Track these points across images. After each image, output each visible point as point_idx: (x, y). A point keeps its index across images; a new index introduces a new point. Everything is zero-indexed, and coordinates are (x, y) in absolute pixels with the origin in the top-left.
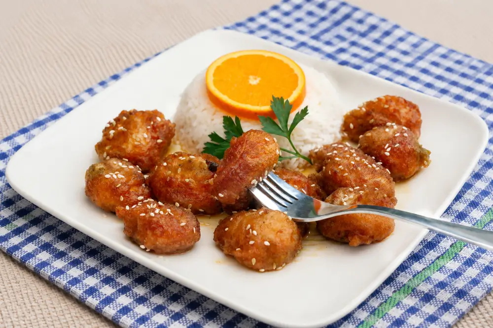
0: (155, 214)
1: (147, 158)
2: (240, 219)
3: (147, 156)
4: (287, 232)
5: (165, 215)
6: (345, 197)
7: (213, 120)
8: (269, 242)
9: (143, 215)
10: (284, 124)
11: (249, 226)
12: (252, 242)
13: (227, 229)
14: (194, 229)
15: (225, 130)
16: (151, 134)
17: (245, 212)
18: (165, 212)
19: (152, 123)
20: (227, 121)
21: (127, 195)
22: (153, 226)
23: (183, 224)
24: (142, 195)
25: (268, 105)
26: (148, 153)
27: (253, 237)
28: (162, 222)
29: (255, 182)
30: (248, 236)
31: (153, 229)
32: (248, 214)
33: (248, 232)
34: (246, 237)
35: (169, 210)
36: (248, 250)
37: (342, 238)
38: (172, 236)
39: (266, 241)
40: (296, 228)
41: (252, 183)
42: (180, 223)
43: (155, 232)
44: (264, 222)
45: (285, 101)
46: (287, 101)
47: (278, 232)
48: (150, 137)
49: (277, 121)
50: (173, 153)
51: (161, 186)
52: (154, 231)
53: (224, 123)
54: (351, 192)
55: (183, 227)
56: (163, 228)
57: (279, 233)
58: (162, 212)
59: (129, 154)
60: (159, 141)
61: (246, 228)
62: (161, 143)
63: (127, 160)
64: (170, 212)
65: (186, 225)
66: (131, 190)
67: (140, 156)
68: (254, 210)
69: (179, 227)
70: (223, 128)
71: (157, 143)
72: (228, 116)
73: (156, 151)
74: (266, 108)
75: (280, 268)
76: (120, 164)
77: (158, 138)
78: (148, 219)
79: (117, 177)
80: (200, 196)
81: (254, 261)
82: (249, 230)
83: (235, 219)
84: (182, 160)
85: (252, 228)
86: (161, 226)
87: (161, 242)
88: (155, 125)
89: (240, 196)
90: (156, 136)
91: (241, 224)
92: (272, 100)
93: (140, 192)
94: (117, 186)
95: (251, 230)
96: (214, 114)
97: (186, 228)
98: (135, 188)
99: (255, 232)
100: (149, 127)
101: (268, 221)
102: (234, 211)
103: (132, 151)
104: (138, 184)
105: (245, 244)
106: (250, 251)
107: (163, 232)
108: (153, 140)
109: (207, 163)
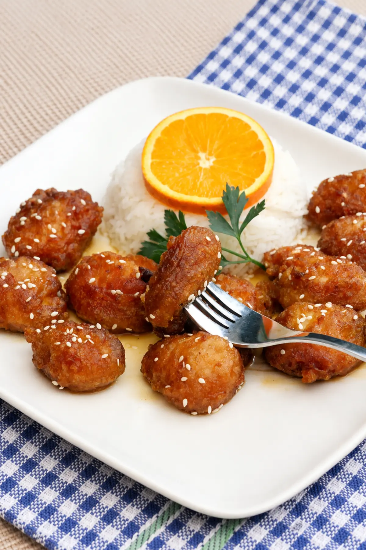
0: (72, 343)
1: (64, 254)
2: (172, 347)
3: (65, 251)
4: (227, 365)
5: (84, 344)
6: (302, 317)
7: (152, 214)
8: (205, 379)
9: (58, 343)
10: (234, 222)
11: (182, 358)
12: (184, 379)
13: (156, 359)
14: (118, 360)
15: (167, 227)
16: (71, 222)
17: (178, 336)
18: (84, 339)
19: (74, 208)
20: (169, 216)
21: (38, 311)
22: (69, 359)
23: (105, 356)
24: (56, 310)
25: (219, 197)
26: (65, 248)
27: (186, 373)
28: (81, 354)
29: (192, 297)
30: (180, 371)
31: (69, 364)
32: (182, 341)
33: (181, 365)
34: (178, 372)
35: (88, 336)
36: (179, 388)
37: (293, 371)
38: (92, 372)
39: (201, 378)
40: (238, 357)
41: (189, 299)
42: (101, 354)
43: (71, 368)
44: (200, 353)
45: (240, 193)
46: (244, 193)
47: (216, 365)
48: (70, 227)
49: (227, 217)
50: (98, 253)
51: (82, 297)
52: (70, 366)
53: (165, 218)
54: (309, 310)
55: (104, 359)
56: (81, 362)
57: (216, 367)
58: (80, 340)
59: (42, 250)
60: (81, 232)
61: (179, 359)
62: (83, 235)
63: (38, 259)
64: (90, 340)
65: (109, 357)
66: (44, 304)
67: (56, 252)
68: (189, 334)
69: (100, 360)
70: (164, 224)
71: (78, 235)
72: (171, 210)
73: (76, 245)
74: (217, 200)
75: (217, 410)
76: (31, 266)
77: (80, 228)
78: (63, 349)
79: (28, 287)
80: (128, 312)
81: (185, 402)
82: (182, 362)
83: (167, 347)
84: (111, 265)
85: (186, 360)
86: (79, 360)
87: (78, 379)
88: (78, 212)
89: (174, 316)
90: (77, 225)
91: (173, 353)
92: (225, 191)
93: (54, 305)
94: (27, 301)
95: (184, 363)
96: (153, 207)
97: (109, 361)
98: (48, 300)
99: (188, 367)
100: (69, 214)
101: (205, 350)
102: (166, 334)
103: (46, 245)
104: (52, 294)
105: (177, 380)
106: (181, 390)
107: (80, 369)
108: (73, 231)
109: (141, 270)
